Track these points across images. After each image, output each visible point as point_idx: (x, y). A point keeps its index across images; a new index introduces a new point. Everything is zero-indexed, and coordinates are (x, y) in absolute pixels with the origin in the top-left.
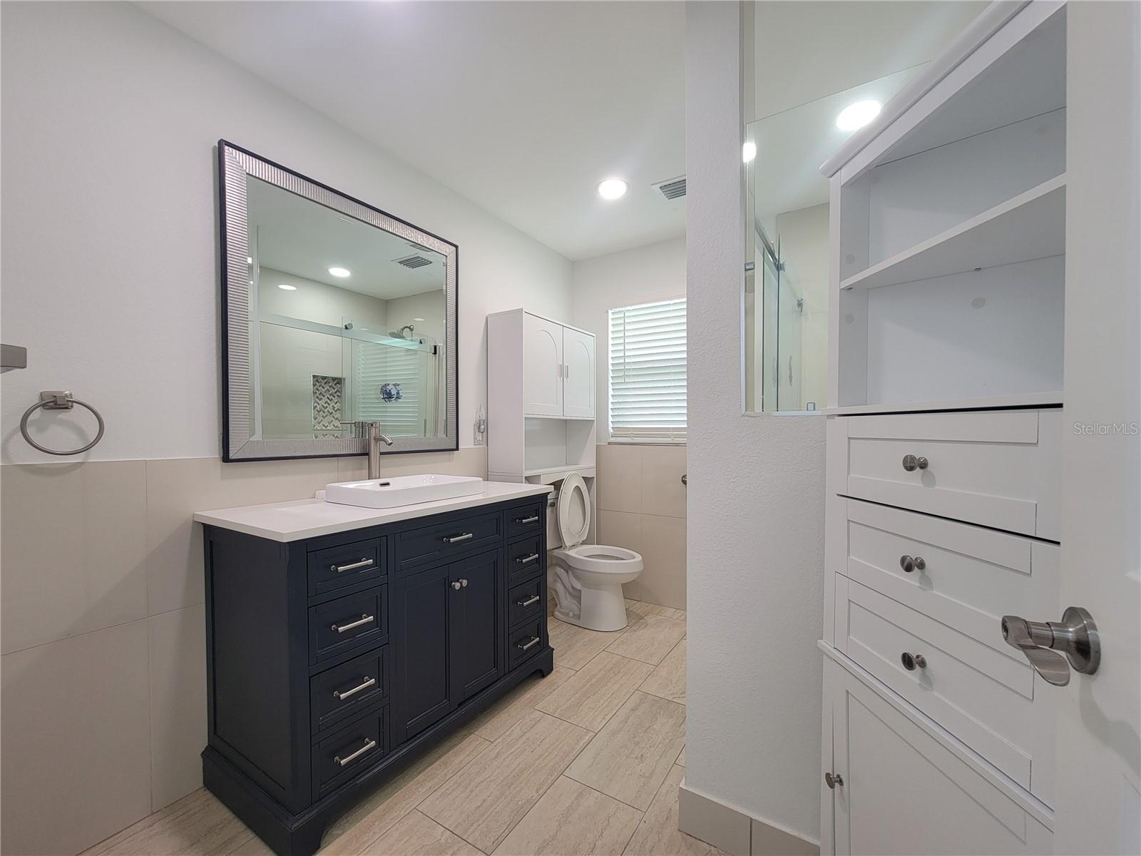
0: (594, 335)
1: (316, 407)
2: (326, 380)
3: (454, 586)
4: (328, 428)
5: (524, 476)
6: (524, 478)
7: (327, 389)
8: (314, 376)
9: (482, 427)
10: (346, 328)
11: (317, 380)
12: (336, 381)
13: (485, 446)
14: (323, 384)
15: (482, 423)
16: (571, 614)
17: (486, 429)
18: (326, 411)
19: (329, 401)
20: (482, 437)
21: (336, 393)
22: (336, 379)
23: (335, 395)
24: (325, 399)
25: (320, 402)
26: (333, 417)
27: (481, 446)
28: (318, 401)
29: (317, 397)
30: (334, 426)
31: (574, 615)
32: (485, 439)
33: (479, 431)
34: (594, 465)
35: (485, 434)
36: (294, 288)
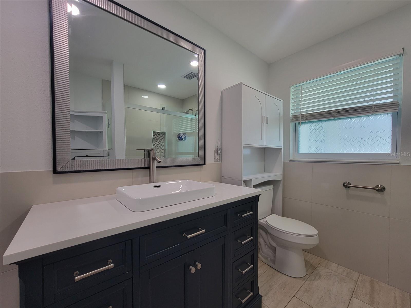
0: (282, 101)
1: (155, 144)
2: (158, 134)
3: (191, 269)
4: (159, 153)
5: (242, 180)
6: (242, 182)
7: (159, 137)
8: (154, 132)
9: (219, 152)
10: (163, 109)
11: (155, 134)
12: (163, 134)
13: (220, 162)
14: (157, 135)
15: (219, 149)
16: (269, 259)
17: (221, 153)
18: (158, 146)
19: (159, 142)
20: (219, 157)
21: (162, 139)
22: (163, 133)
23: (162, 140)
24: (158, 141)
25: (156, 143)
26: (161, 149)
27: (218, 163)
28: (155, 142)
29: (155, 141)
30: (162, 152)
31: (271, 260)
32: (221, 158)
33: (217, 154)
34: (281, 173)
35: (220, 155)
36: (148, 97)
